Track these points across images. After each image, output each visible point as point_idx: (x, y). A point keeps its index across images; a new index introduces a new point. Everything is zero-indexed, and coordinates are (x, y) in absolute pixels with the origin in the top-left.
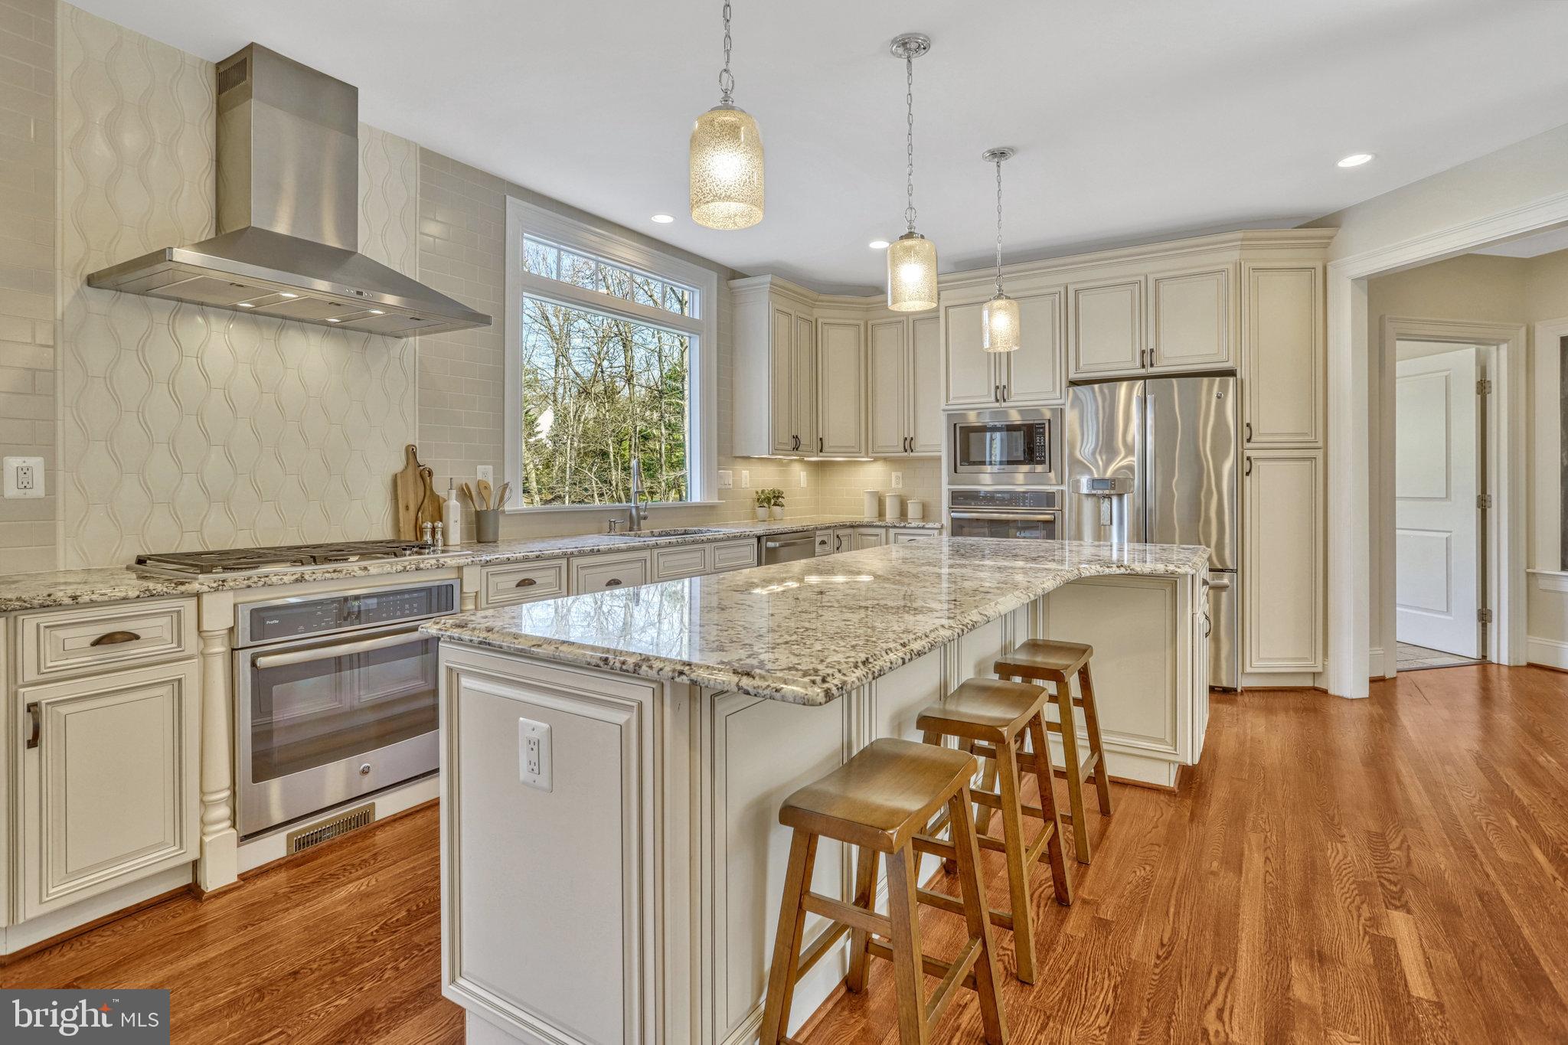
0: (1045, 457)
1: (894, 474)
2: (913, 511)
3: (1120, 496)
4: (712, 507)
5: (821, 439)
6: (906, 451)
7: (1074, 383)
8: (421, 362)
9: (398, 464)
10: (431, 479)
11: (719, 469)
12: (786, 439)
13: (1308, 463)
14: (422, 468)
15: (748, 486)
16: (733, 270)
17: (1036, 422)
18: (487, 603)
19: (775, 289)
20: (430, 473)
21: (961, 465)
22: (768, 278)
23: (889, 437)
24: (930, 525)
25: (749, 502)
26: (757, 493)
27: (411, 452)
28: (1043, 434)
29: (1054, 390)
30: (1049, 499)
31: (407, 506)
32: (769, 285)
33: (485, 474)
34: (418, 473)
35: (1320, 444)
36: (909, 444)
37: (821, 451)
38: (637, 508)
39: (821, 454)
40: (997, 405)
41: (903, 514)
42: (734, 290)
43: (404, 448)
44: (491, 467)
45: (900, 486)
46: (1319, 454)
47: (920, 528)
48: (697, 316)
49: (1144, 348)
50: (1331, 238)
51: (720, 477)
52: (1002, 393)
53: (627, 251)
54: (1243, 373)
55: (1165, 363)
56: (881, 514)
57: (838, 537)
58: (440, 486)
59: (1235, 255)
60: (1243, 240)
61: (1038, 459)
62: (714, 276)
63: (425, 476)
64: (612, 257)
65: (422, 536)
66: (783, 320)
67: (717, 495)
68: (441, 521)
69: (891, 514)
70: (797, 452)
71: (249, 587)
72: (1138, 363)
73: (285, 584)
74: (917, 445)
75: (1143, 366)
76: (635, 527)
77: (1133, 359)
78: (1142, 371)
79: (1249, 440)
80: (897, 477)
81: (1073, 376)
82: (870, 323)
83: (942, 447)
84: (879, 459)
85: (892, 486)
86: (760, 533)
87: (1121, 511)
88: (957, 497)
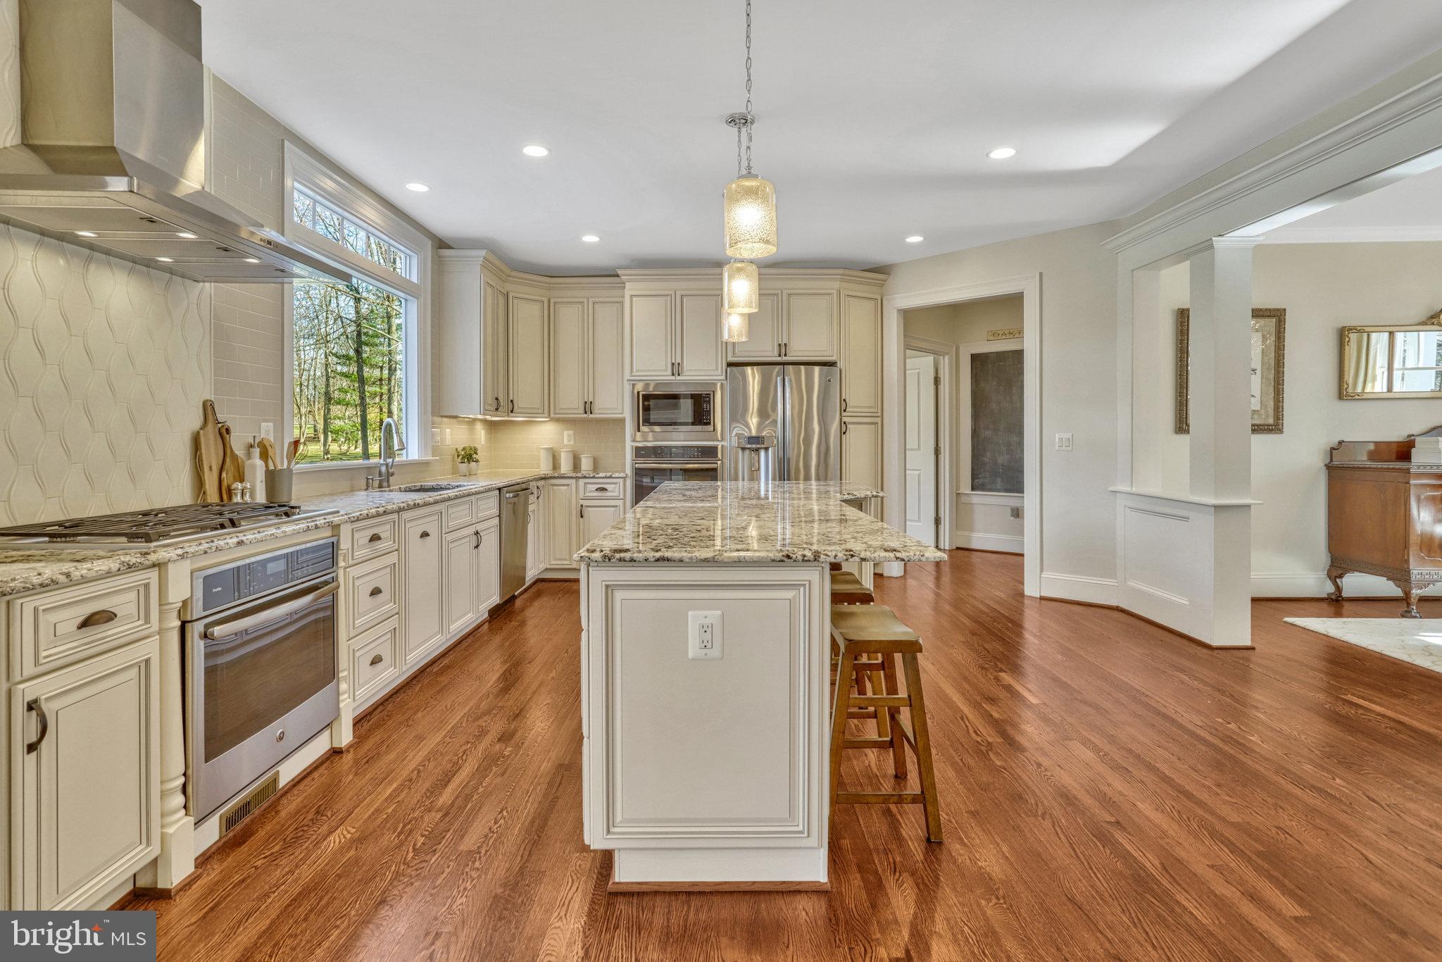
0: (710, 420)
1: (565, 434)
2: (586, 464)
3: (766, 449)
4: (426, 464)
5: (512, 401)
6: (586, 413)
7: (730, 365)
9: (194, 420)
10: (230, 436)
11: (433, 427)
12: (490, 400)
13: (873, 426)
14: (220, 425)
15: (450, 443)
16: (440, 240)
17: (704, 393)
18: (353, 559)
19: (487, 265)
20: (228, 431)
21: (643, 425)
22: (483, 253)
23: (571, 401)
24: (617, 475)
25: (450, 457)
26: (457, 449)
27: (208, 409)
28: (709, 401)
29: (717, 369)
30: (710, 452)
31: (211, 467)
32: (481, 260)
33: (267, 432)
34: (217, 430)
35: (879, 414)
36: (588, 407)
37: (512, 412)
38: (387, 465)
39: (512, 414)
40: (673, 377)
41: (576, 466)
42: (442, 259)
43: (201, 403)
44: (272, 424)
45: (572, 443)
46: (879, 420)
47: (608, 477)
48: (414, 279)
49: (780, 343)
50: (885, 281)
51: (433, 435)
52: (676, 369)
53: (370, 210)
54: (841, 364)
55: (794, 354)
56: (556, 466)
57: (538, 488)
58: (237, 443)
59: (837, 285)
60: (842, 275)
61: (705, 421)
62: (429, 243)
63: (224, 433)
64: (356, 214)
65: (230, 498)
66: (489, 290)
67: (431, 452)
68: (242, 480)
69: (565, 467)
70: (498, 413)
71: (206, 553)
72: (776, 353)
73: (230, 548)
74: (596, 408)
75: (780, 355)
76: (385, 484)
77: (773, 350)
78: (779, 359)
79: (845, 411)
80: (569, 436)
81: (731, 359)
82: (552, 301)
83: (626, 410)
84: (552, 420)
85: (565, 443)
86: (501, 485)
87: (766, 461)
88: (639, 452)
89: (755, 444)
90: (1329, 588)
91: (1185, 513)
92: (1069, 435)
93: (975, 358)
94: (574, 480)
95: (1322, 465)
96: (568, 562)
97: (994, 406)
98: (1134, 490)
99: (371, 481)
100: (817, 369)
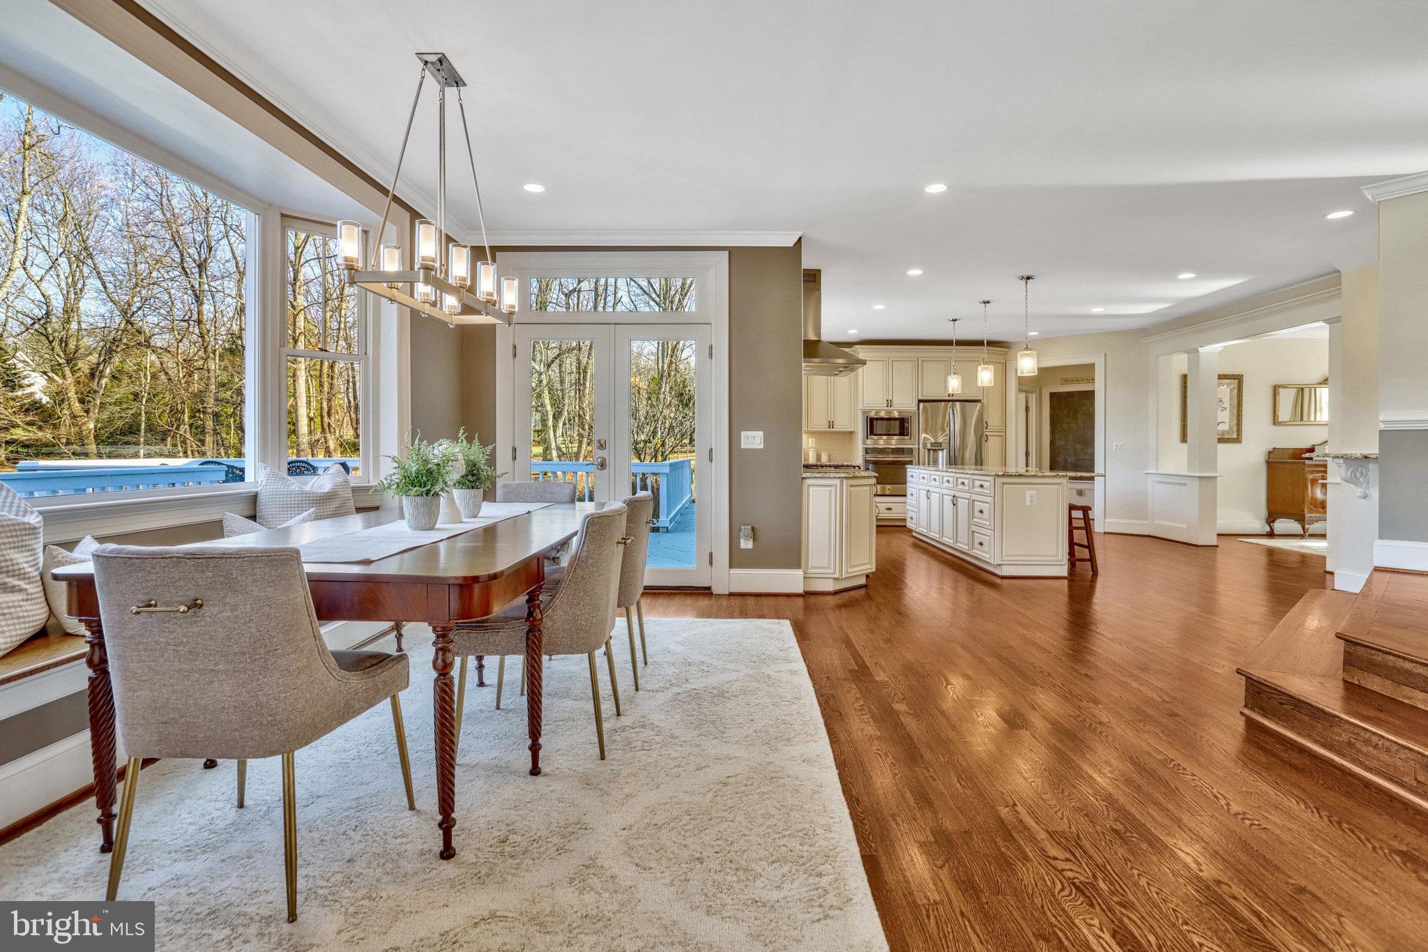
0: (907, 433)
1: (810, 439)
3: (942, 450)
6: (828, 428)
7: (922, 401)
13: (1000, 437)
17: (905, 417)
21: (870, 435)
28: (907, 422)
29: (913, 403)
30: (907, 451)
35: (1004, 430)
36: (831, 425)
40: (887, 408)
45: (814, 446)
46: (1004, 434)
50: (1007, 353)
52: (889, 403)
54: (984, 401)
61: (904, 433)
72: (947, 395)
74: (836, 425)
75: (949, 396)
77: (945, 393)
78: (948, 398)
79: (986, 428)
80: (812, 442)
81: (920, 398)
83: (860, 428)
85: (810, 446)
87: (942, 456)
88: (867, 451)
89: (936, 448)
90: (1267, 529)
91: (1184, 482)
92: (1121, 443)
93: (1052, 395)
95: (1264, 461)
97: (1065, 426)
98: (1158, 472)
100: (958, 404)
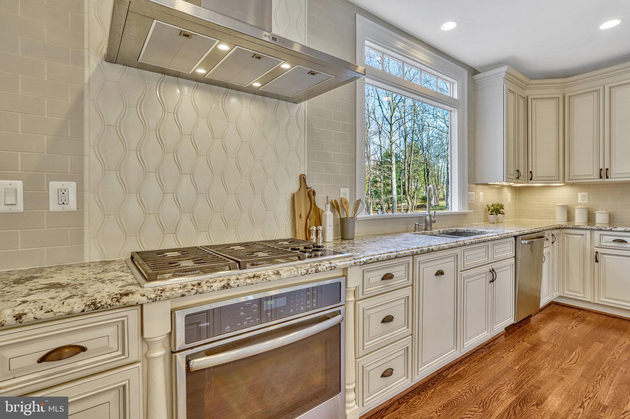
1: (580, 194)
2: (601, 219)
4: (465, 215)
5: (531, 172)
6: (601, 178)
8: (307, 118)
9: (294, 186)
10: (314, 197)
11: (469, 191)
12: (512, 171)
14: (309, 190)
15: (483, 202)
16: (474, 69)
18: (363, 294)
19: (508, 77)
20: (314, 193)
22: (505, 68)
23: (584, 169)
25: (483, 211)
26: (488, 206)
27: (303, 179)
31: (301, 215)
32: (504, 73)
33: (345, 194)
34: (307, 193)
36: (604, 173)
37: (531, 179)
38: (430, 216)
39: (531, 182)
41: (590, 218)
42: (476, 82)
43: (298, 176)
44: (348, 189)
45: (586, 202)
48: (456, 97)
51: (469, 196)
53: (421, 54)
56: (570, 219)
57: (553, 235)
58: (320, 201)
62: (466, 73)
63: (311, 194)
64: (413, 58)
65: (310, 236)
66: (511, 96)
67: (467, 207)
68: (321, 225)
69: (579, 219)
70: (518, 180)
71: (183, 295)
73: (213, 290)
74: (611, 174)
76: (429, 228)
80: (583, 196)
82: (567, 95)
84: (567, 184)
85: (579, 202)
86: (517, 234)
94: (589, 232)
96: (582, 295)
99: (417, 226)
